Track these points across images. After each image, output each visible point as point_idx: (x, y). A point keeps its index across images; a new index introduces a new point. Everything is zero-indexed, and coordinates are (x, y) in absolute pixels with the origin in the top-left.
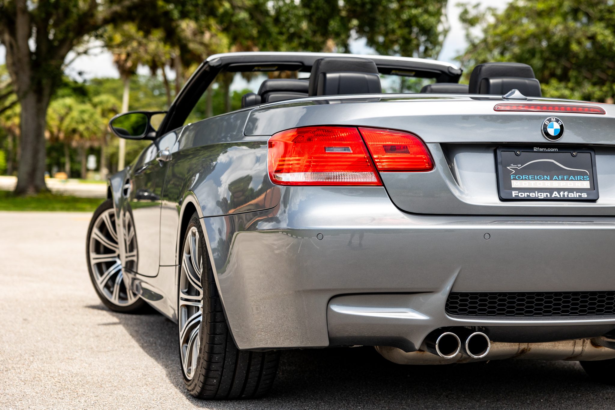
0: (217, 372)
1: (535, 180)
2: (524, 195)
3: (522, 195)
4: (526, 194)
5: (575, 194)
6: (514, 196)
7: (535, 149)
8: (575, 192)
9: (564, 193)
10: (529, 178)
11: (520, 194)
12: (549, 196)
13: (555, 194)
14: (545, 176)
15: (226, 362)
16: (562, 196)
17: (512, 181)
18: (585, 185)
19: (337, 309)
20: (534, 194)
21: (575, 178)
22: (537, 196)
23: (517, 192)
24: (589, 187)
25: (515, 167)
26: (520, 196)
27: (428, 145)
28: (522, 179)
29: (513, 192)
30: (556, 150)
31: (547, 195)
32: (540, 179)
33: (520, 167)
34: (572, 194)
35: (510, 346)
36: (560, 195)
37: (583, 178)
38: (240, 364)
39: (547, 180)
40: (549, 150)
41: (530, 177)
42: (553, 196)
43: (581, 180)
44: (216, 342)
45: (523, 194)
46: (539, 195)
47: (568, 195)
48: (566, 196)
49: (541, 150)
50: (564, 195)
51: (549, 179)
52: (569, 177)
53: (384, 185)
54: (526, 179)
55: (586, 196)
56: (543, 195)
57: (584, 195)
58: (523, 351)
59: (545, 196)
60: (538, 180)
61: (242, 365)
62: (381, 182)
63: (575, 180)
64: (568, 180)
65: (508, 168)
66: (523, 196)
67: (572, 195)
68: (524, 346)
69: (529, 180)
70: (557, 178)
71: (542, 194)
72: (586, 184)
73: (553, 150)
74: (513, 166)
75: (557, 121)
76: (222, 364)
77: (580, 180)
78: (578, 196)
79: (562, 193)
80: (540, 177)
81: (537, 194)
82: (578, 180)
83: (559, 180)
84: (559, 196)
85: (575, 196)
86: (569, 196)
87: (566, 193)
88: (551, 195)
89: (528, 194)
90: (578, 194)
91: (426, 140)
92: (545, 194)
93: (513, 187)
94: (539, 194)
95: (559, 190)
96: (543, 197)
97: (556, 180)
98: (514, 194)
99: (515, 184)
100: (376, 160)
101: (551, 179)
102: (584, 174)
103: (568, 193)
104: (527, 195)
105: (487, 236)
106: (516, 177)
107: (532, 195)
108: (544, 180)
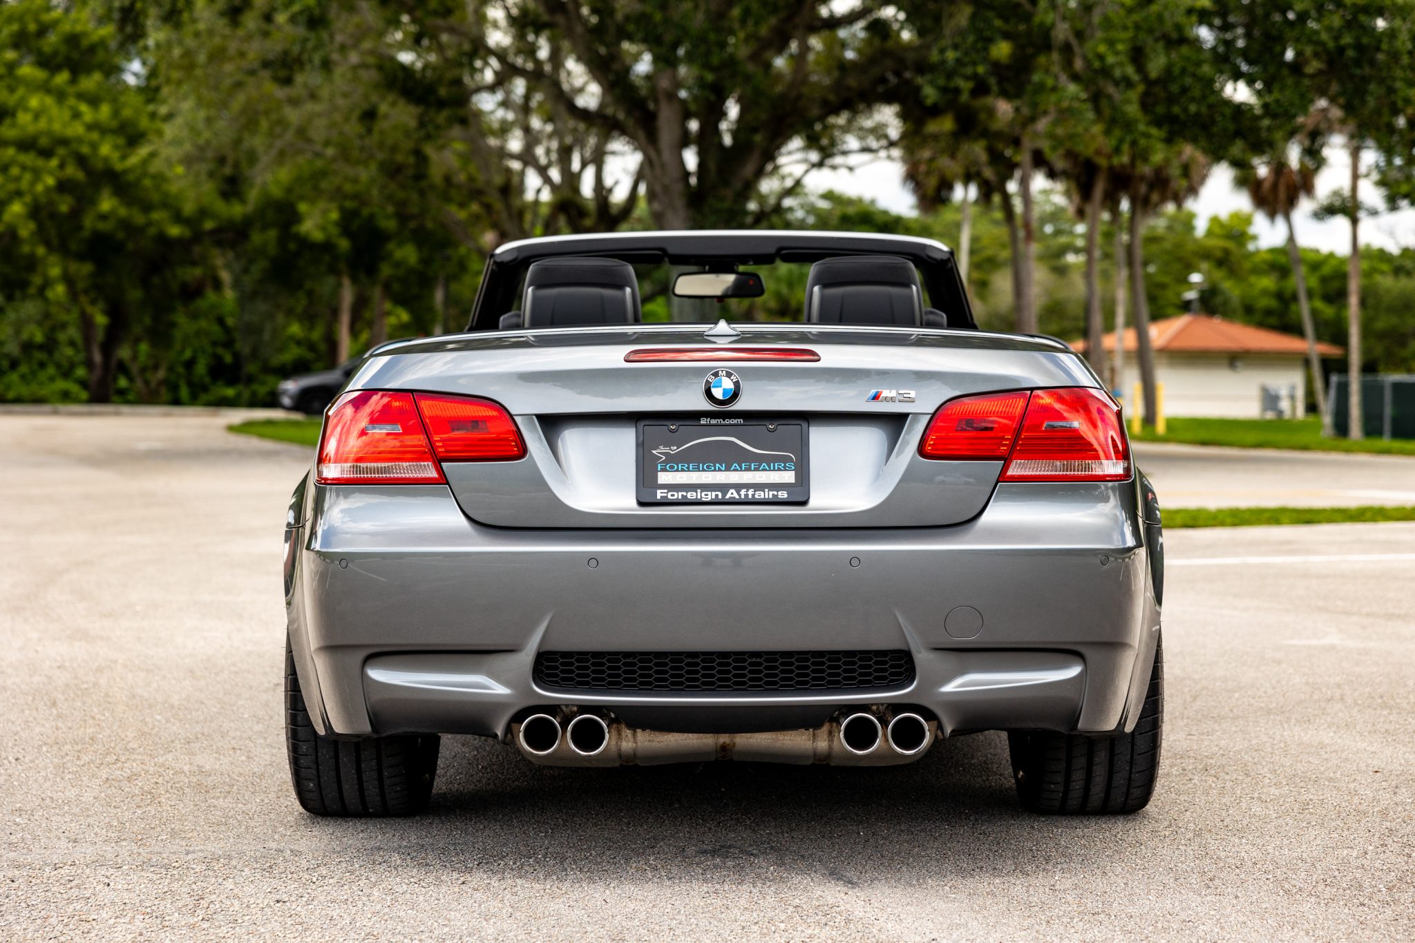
0: (310, 770)
1: (699, 471)
2: (678, 496)
3: (673, 495)
4: (680, 494)
5: (766, 493)
6: (659, 497)
7: (703, 421)
8: (766, 490)
9: (747, 491)
10: (688, 468)
11: (670, 494)
12: (720, 497)
13: (732, 494)
14: (717, 465)
15: (319, 754)
16: (743, 497)
17: (659, 473)
18: (787, 478)
19: (377, 674)
20: (695, 494)
21: (769, 467)
22: (699, 497)
23: (666, 491)
24: (793, 480)
25: (666, 450)
26: (670, 497)
27: (515, 417)
28: (677, 470)
29: (659, 492)
30: (741, 421)
31: (717, 496)
32: (708, 469)
33: (674, 450)
34: (762, 493)
35: (697, 739)
36: (740, 495)
37: (785, 467)
38: (344, 759)
39: (720, 470)
40: (727, 422)
41: (691, 467)
42: (727, 497)
43: (781, 470)
44: (300, 723)
45: (676, 494)
46: (703, 496)
47: (753, 495)
48: (750, 497)
49: (714, 422)
50: (746, 495)
51: (723, 469)
52: (760, 466)
53: (448, 483)
54: (683, 470)
55: (786, 496)
56: (710, 496)
57: (783, 495)
58: (724, 748)
59: (714, 497)
60: (704, 470)
61: (346, 760)
62: (443, 479)
63: (770, 470)
64: (756, 469)
65: (654, 452)
66: (676, 497)
67: (760, 495)
68: (724, 739)
69: (689, 471)
70: (738, 468)
71: (709, 493)
72: (789, 477)
73: (735, 421)
74: (662, 449)
75: (729, 375)
76: (314, 757)
77: (779, 470)
78: (771, 497)
79: (743, 492)
80: (708, 467)
81: (699, 494)
82: (774, 470)
83: (741, 470)
84: (737, 497)
85: (767, 497)
86: (756, 496)
87: (751, 492)
88: (724, 495)
89: (685, 494)
90: (771, 493)
91: (513, 412)
92: (714, 494)
93: (659, 482)
94: (703, 494)
95: (738, 487)
96: (709, 499)
97: (735, 470)
98: (660, 494)
99: (664, 478)
100: (438, 444)
101: (728, 469)
102: (785, 460)
103: (755, 491)
104: (682, 495)
105: (593, 563)
106: (666, 466)
107: (691, 495)
108: (715, 470)
